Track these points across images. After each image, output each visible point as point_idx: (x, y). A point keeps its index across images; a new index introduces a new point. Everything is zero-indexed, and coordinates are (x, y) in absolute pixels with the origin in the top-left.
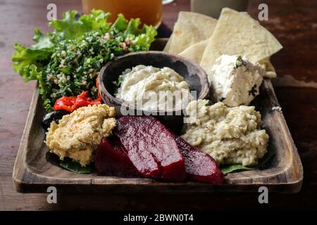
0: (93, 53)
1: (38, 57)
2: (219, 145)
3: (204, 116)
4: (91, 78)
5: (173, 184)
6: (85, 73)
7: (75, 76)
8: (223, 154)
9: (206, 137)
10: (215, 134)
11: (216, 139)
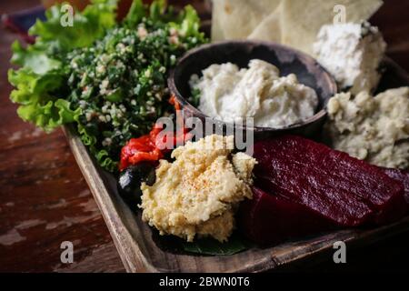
0: (144, 61)
1: (49, 86)
2: (393, 152)
3: (357, 117)
4: (160, 99)
5: (385, 227)
6: (149, 94)
7: (134, 103)
8: (403, 163)
9: (370, 145)
10: (381, 138)
11: (386, 145)
